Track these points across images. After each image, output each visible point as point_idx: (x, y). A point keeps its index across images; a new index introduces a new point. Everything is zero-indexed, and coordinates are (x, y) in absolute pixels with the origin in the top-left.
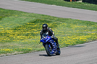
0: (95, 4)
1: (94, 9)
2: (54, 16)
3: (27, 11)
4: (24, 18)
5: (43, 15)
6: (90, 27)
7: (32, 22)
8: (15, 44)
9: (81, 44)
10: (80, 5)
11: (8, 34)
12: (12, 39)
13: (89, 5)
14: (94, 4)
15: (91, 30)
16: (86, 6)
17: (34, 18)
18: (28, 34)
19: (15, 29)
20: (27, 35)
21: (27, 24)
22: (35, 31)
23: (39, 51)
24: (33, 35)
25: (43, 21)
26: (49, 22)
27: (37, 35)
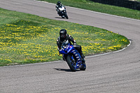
0: (102, 3)
1: (100, 10)
2: (45, 16)
3: (8, 8)
4: (3, 17)
5: (29, 15)
6: (92, 35)
7: (14, 24)
10: (81, 3)
13: (93, 4)
14: (99, 2)
15: (94, 38)
16: (88, 5)
17: (17, 19)
18: (7, 39)
20: (6, 41)
21: (7, 26)
22: (18, 37)
23: (21, 63)
24: (14, 41)
25: (29, 23)
26: (36, 25)
27: (19, 41)
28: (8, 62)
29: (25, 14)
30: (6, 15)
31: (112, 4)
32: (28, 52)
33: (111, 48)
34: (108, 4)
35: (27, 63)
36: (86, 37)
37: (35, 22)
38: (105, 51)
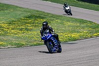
0: (89, 3)
1: (88, 7)
2: (49, 12)
4: (20, 13)
5: (38, 11)
6: (82, 25)
7: (27, 18)
8: (9, 38)
9: (73, 41)
10: (74, 3)
11: (3, 27)
12: (6, 33)
13: (83, 3)
15: (83, 28)
16: (80, 4)
17: (29, 14)
18: (22, 28)
19: (10, 24)
20: (21, 30)
21: (22, 19)
22: (29, 26)
23: (32, 46)
24: (27, 30)
25: (37, 17)
26: (43, 18)
27: (31, 30)
28: (23, 45)
29: (34, 10)
30: (21, 11)
31: (96, 4)
32: (37, 38)
33: (95, 34)
34: (93, 3)
35: (36, 45)
36: (78, 27)
37: (42, 16)
38: (91, 37)
